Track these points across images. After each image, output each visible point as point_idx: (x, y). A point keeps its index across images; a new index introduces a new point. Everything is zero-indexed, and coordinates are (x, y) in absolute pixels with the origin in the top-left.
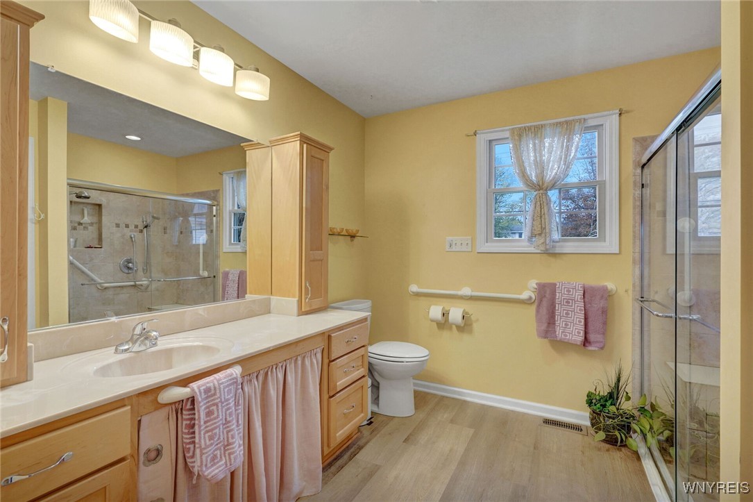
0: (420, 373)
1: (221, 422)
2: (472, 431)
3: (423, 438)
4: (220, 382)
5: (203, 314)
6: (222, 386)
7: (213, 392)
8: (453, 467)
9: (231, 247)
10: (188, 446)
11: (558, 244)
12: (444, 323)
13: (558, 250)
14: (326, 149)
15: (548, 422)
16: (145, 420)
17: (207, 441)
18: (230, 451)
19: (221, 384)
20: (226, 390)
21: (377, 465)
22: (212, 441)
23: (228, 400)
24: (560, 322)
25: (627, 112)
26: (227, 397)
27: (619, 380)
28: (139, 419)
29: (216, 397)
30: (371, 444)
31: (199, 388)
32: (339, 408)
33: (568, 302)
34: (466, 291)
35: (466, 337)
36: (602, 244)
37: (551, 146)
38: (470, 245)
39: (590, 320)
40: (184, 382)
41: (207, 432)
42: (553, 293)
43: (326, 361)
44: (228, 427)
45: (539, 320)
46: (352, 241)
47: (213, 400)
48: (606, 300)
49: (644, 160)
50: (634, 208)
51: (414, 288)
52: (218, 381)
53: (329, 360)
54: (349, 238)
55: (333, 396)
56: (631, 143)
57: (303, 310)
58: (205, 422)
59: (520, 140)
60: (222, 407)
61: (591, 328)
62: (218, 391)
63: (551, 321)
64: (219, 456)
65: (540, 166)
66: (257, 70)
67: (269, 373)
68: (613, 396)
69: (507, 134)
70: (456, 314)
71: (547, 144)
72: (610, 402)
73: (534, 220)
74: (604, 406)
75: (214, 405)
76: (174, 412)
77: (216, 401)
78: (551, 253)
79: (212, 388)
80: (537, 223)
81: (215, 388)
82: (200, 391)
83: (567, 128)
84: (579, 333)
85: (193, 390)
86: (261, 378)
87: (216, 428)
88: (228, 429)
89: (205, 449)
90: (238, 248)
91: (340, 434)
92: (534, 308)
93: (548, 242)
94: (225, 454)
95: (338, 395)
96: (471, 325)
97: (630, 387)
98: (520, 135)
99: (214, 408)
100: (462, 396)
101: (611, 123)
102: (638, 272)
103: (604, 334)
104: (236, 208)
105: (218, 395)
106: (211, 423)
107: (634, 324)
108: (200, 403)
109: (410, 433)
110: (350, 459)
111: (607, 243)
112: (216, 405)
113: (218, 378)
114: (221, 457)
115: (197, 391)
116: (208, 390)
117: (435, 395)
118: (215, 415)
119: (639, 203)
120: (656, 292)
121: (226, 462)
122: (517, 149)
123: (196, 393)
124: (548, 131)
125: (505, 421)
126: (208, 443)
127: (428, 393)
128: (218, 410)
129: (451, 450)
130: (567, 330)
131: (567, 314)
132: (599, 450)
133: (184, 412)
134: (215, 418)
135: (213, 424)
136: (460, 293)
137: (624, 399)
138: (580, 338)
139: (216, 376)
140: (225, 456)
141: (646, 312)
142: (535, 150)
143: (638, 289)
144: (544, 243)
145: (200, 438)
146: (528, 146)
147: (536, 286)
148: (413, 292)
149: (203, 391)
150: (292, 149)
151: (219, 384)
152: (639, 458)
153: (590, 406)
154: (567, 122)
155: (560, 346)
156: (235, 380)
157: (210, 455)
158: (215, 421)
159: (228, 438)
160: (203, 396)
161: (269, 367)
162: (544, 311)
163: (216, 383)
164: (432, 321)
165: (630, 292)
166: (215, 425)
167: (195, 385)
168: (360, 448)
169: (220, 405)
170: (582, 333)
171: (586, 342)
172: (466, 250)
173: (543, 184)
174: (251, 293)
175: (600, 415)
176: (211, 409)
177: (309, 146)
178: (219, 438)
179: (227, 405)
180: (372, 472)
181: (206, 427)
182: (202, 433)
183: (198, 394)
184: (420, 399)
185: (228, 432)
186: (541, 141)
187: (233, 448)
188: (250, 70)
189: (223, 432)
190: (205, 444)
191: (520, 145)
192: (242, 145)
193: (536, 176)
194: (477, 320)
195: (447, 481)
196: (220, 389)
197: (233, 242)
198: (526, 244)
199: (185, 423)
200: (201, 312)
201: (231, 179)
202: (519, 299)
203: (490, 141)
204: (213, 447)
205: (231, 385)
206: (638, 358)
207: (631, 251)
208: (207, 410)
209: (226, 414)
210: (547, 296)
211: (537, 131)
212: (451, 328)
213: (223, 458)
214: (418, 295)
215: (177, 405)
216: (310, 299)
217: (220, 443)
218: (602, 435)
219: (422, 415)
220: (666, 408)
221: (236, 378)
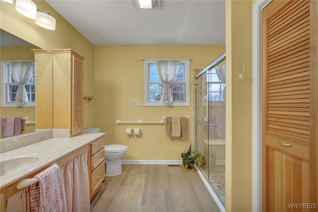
0: (124, 156)
1: (53, 192)
2: (146, 174)
3: (128, 181)
4: (51, 172)
5: (16, 141)
6: (52, 174)
7: (48, 177)
8: (143, 189)
9: (7, 104)
10: (34, 209)
11: (172, 103)
12: (131, 135)
13: (172, 105)
14: (82, 58)
15: (170, 166)
16: (10, 200)
17: (47, 202)
18: (58, 205)
19: (52, 173)
20: (54, 175)
21: (112, 197)
22: (50, 202)
23: (56, 180)
24: (173, 130)
25: (192, 60)
26: (55, 179)
27: (191, 147)
28: (6, 200)
29: (50, 180)
30: (107, 189)
31: (41, 176)
32: (95, 176)
33: (176, 123)
34: (140, 121)
35: (140, 140)
36: (185, 103)
37: (170, 68)
38: (141, 103)
39: (182, 129)
40: (32, 175)
41: (47, 198)
42: (171, 120)
43: (90, 156)
44: (56, 193)
45: (167, 130)
46: (89, 101)
47: (49, 182)
48: (187, 121)
49: (197, 76)
50: (194, 92)
51: (118, 121)
52: (50, 171)
53: (91, 156)
54: (88, 100)
55: (92, 172)
56: (193, 70)
57: (73, 134)
58: (46, 193)
59: (160, 65)
60: (54, 184)
61: (183, 131)
62: (51, 177)
63: (171, 131)
64: (53, 208)
65: (167, 76)
66: (49, 14)
67: (67, 165)
68: (189, 153)
69: (155, 62)
70: (137, 131)
71: (169, 68)
72: (188, 155)
73: (165, 94)
74: (187, 156)
75: (49, 184)
76: (25, 193)
77: (50, 182)
78: (170, 106)
79: (48, 176)
80: (166, 96)
81: (49, 175)
82: (42, 178)
83: (175, 63)
84: (179, 133)
85: (38, 178)
86: (64, 168)
87: (51, 195)
88: (56, 194)
89: (46, 207)
90: (14, 105)
91: (95, 188)
92: (165, 126)
93: (169, 102)
94: (55, 207)
95: (94, 171)
96: (142, 134)
97: (193, 149)
98: (160, 63)
99: (50, 185)
100: (138, 163)
101: (188, 63)
102: (195, 112)
103: (186, 133)
104: (11, 82)
105: (51, 179)
106: (48, 193)
107: (194, 129)
108: (43, 184)
109: (122, 181)
110: (99, 198)
111: (187, 103)
112: (51, 183)
113: (49, 170)
114: (54, 209)
115: (41, 178)
116: (46, 177)
117: (128, 164)
118: (50, 189)
119: (195, 90)
120: (200, 118)
121: (56, 211)
122: (159, 68)
123: (40, 179)
124: (169, 63)
125: (156, 168)
126: (48, 203)
127: (125, 164)
128: (51, 186)
129: (140, 183)
130: (176, 133)
131: (176, 127)
132: (186, 171)
133: (31, 191)
134: (50, 190)
135: (49, 193)
136: (138, 122)
137: (192, 153)
138: (179, 135)
139: (49, 169)
140: (55, 208)
141: (197, 123)
142: (165, 69)
143: (195, 117)
144: (168, 103)
145: (43, 202)
146: (162, 67)
147: (165, 118)
148: (118, 123)
149: (43, 178)
150: (66, 57)
151: (51, 173)
152: (197, 171)
153: (183, 157)
154: (175, 61)
155: (173, 138)
156: (58, 170)
157: (48, 209)
158: (50, 192)
159: (56, 199)
160: (44, 180)
161: (67, 162)
162: (168, 127)
163: (49, 173)
164: (127, 134)
165: (193, 119)
166: (51, 194)
167: (38, 176)
168: (103, 192)
169: (52, 183)
170: (180, 134)
171: (181, 136)
172: (140, 105)
173: (168, 82)
174: (38, 128)
175: (186, 160)
176: (48, 186)
177: (75, 56)
178: (53, 200)
179: (55, 182)
180: (111, 200)
181: (46, 196)
182: (44, 199)
183: (41, 180)
184: (124, 167)
185: (56, 196)
186: (167, 66)
187: (60, 203)
188: (45, 13)
189: (54, 196)
190: (46, 204)
191: (160, 67)
192: (32, 50)
193: (166, 79)
194: (145, 132)
195: (142, 195)
196: (52, 175)
197: (8, 101)
198: (162, 103)
199: (32, 197)
200: (15, 140)
201: (7, 66)
202: (160, 123)
203: (149, 64)
204: (50, 205)
205: (56, 172)
206: (195, 139)
207: (193, 105)
208: (46, 187)
209: (55, 187)
210: (169, 121)
211: (165, 62)
212: (134, 137)
213: (55, 209)
214: (120, 124)
215: (26, 189)
216: (76, 129)
217: (53, 202)
218: (187, 166)
219: (125, 173)
220: (203, 154)
221: (58, 169)
